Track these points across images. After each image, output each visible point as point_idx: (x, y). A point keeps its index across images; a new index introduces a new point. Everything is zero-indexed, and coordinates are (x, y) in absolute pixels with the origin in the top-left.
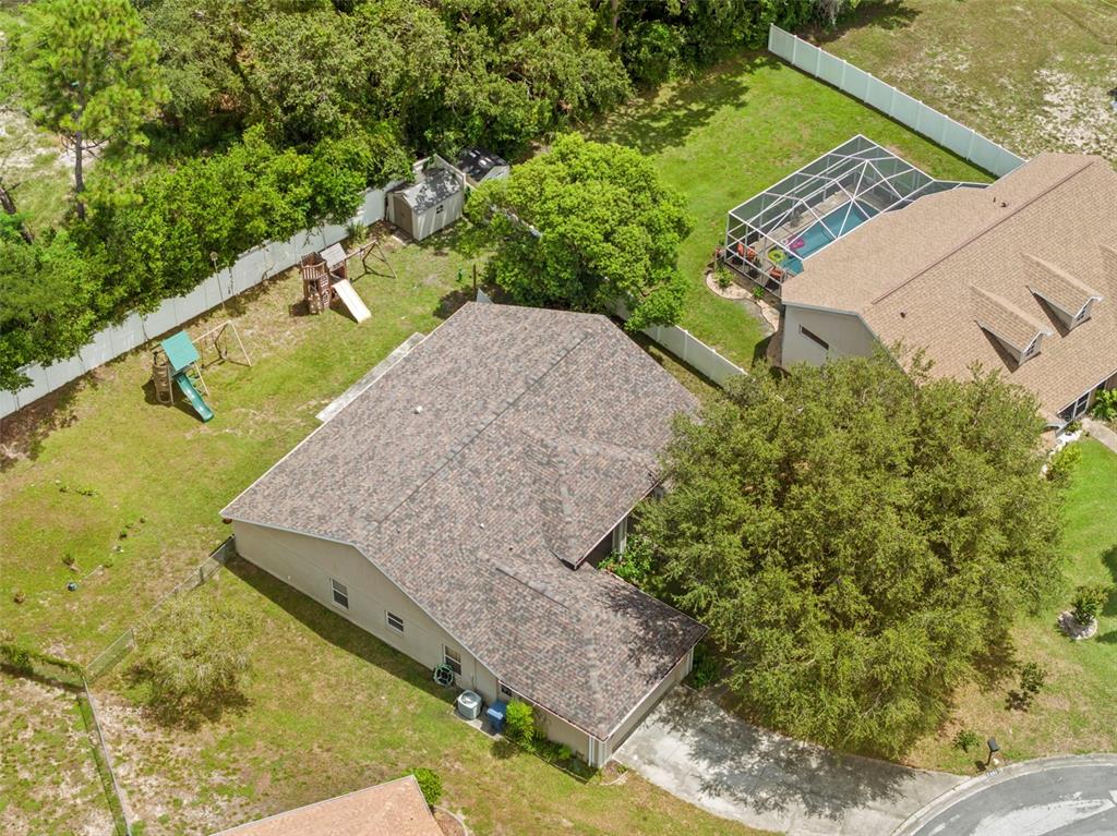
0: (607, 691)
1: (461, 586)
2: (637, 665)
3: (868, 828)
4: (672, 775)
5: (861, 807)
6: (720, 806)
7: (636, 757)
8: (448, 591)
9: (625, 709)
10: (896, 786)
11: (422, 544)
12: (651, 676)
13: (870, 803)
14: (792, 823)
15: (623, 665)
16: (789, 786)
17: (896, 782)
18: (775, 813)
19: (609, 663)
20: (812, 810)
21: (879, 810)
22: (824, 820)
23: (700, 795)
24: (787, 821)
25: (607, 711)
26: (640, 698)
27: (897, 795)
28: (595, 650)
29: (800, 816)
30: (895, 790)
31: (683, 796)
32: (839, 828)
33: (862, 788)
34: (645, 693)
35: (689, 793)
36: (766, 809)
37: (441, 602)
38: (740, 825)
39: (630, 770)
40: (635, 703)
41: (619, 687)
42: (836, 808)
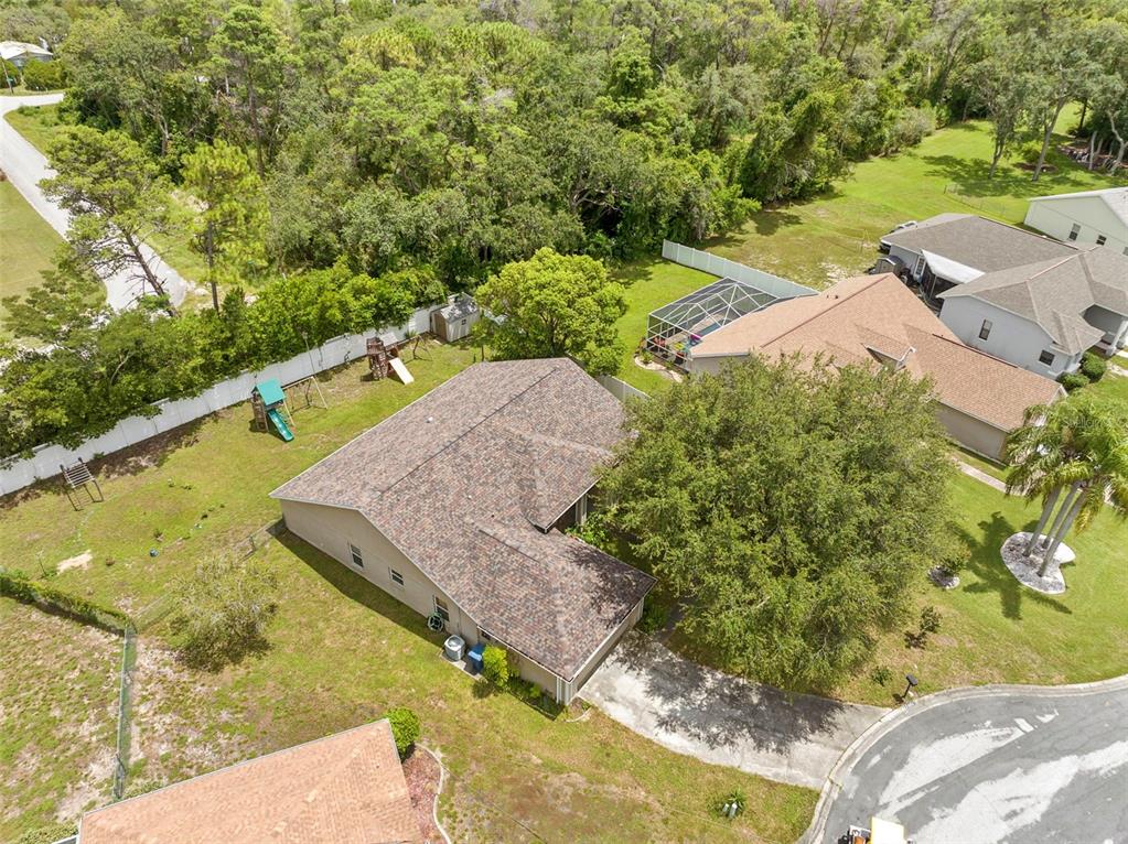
0: (572, 634)
1: (449, 544)
2: (599, 613)
3: (812, 761)
4: (630, 711)
5: (803, 740)
6: (676, 741)
7: (598, 695)
8: (438, 548)
9: (588, 651)
10: (829, 719)
11: (418, 510)
12: (610, 621)
13: (811, 737)
14: (742, 756)
15: (586, 611)
16: (737, 721)
17: (829, 716)
18: (727, 748)
19: (574, 609)
20: (760, 744)
21: (818, 742)
22: (772, 755)
23: (657, 730)
24: (738, 755)
25: (572, 653)
26: (602, 640)
27: (832, 728)
28: (562, 598)
29: (749, 750)
30: (830, 724)
31: (641, 732)
32: (786, 762)
33: (800, 722)
34: (606, 636)
35: (647, 729)
36: (718, 744)
37: (430, 558)
38: (695, 760)
39: (593, 707)
40: (597, 646)
41: (583, 631)
42: (781, 743)
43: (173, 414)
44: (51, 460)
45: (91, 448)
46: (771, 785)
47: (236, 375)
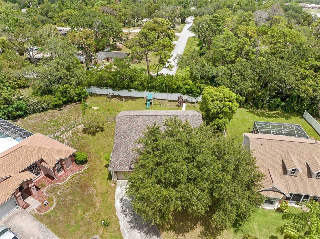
0: (120, 163)
1: (125, 133)
2: (131, 164)
3: (134, 236)
4: (120, 192)
5: (139, 231)
6: (118, 205)
7: (120, 184)
8: (122, 132)
9: (119, 169)
10: (152, 235)
11: (126, 123)
12: (131, 168)
13: (142, 233)
14: (124, 220)
15: (128, 162)
16: (134, 213)
17: (153, 234)
18: (124, 215)
19: (126, 159)
20: (130, 222)
21: (141, 235)
22: (129, 226)
23: (119, 199)
24: (123, 219)
25: (115, 167)
26: (125, 170)
27: (149, 237)
28: (126, 155)
29: (126, 220)
30: (150, 236)
31: (116, 197)
32: (129, 230)
33: (145, 228)
34: (127, 170)
35: (118, 197)
36: (124, 213)
37: (119, 133)
38: (115, 210)
39: (116, 185)
40: (122, 170)
41: (123, 165)
42: (134, 227)
43: (134, 93)
44: (110, 91)
45: (116, 93)
46: (119, 230)
47: (150, 91)
